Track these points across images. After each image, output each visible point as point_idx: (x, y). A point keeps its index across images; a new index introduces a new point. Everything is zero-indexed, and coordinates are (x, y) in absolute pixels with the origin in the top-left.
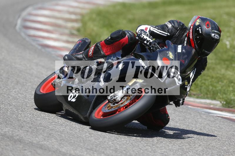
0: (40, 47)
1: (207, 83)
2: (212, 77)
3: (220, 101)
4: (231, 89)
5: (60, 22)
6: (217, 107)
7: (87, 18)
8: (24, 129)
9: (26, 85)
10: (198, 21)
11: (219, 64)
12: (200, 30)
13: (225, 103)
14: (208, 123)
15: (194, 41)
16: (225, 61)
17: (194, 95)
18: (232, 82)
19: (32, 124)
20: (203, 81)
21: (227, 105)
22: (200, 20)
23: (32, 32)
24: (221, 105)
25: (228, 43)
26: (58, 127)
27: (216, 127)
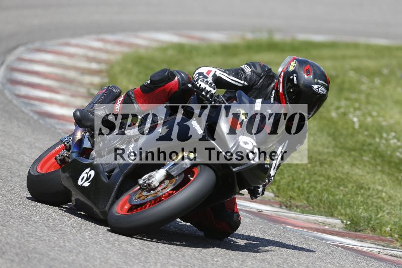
0: (36, 117)
1: (319, 187)
2: (329, 178)
3: (341, 219)
4: (360, 198)
5: (72, 74)
6: (337, 229)
7: (117, 69)
8: (7, 257)
9: (11, 181)
10: (293, 64)
11: (340, 155)
12: (295, 78)
13: (349, 223)
14: (321, 256)
15: (285, 97)
16: (350, 150)
17: (297, 207)
18: (362, 188)
19: (20, 248)
20: (313, 184)
21: (353, 225)
22: (295, 63)
23: (24, 91)
24: (342, 225)
25: (355, 120)
26: (64, 255)
27: (334, 263)
